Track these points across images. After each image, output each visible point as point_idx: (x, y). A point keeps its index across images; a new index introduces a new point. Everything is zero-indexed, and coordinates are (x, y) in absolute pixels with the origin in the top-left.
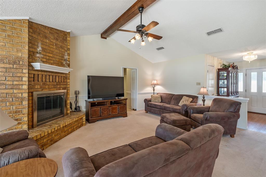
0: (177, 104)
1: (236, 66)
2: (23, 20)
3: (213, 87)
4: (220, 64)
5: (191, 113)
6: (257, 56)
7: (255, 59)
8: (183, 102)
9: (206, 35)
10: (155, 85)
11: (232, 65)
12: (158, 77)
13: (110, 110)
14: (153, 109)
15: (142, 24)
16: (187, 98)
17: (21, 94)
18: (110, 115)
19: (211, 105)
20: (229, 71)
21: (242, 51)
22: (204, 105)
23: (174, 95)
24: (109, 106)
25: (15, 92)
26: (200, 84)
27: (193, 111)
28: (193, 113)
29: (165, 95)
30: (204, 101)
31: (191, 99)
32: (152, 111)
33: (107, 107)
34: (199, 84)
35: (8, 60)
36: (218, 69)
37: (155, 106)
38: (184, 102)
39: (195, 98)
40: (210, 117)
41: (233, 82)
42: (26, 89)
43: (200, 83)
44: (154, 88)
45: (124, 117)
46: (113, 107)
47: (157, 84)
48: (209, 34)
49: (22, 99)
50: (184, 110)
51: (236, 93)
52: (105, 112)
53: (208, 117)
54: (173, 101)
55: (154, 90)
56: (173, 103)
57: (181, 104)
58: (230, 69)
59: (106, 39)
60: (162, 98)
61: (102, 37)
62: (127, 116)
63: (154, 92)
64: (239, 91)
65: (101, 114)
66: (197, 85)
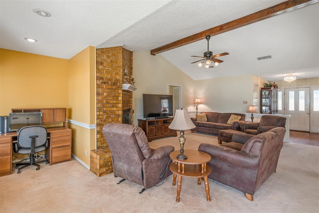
0: (226, 122)
1: (276, 85)
2: (119, 47)
3: (257, 106)
4: (262, 83)
5: (243, 129)
6: (295, 78)
7: (294, 81)
8: (232, 120)
9: (257, 60)
10: (198, 103)
11: (273, 84)
12: (201, 94)
13: (163, 129)
14: (201, 128)
15: (209, 51)
16: (236, 116)
17: (118, 112)
18: (163, 134)
19: (260, 122)
20: (271, 91)
21: (283, 73)
22: (252, 122)
23: (220, 113)
24: (162, 126)
25: (115, 110)
26: (247, 103)
27: (245, 127)
28: (245, 129)
29: (210, 114)
30: (252, 118)
31: (240, 117)
32: (200, 130)
33: (161, 126)
34: (245, 102)
35: (111, 82)
36: (262, 88)
37: (203, 125)
38: (234, 120)
39: (243, 116)
40: (264, 130)
41: (274, 101)
42: (121, 107)
43: (247, 101)
44: (197, 107)
45: (174, 136)
46: (166, 126)
47: (201, 103)
48: (259, 59)
49: (119, 115)
50: (236, 127)
51: (277, 111)
52: (159, 131)
53: (262, 130)
54: (220, 119)
55: (197, 109)
56: (221, 122)
57: (229, 122)
58: (272, 88)
59: (155, 55)
60: (208, 117)
61: (152, 54)
62: (177, 136)
63: (198, 111)
64: (279, 109)
65: (156, 133)
66: (244, 103)
